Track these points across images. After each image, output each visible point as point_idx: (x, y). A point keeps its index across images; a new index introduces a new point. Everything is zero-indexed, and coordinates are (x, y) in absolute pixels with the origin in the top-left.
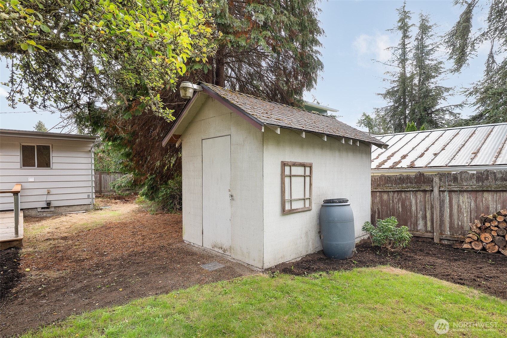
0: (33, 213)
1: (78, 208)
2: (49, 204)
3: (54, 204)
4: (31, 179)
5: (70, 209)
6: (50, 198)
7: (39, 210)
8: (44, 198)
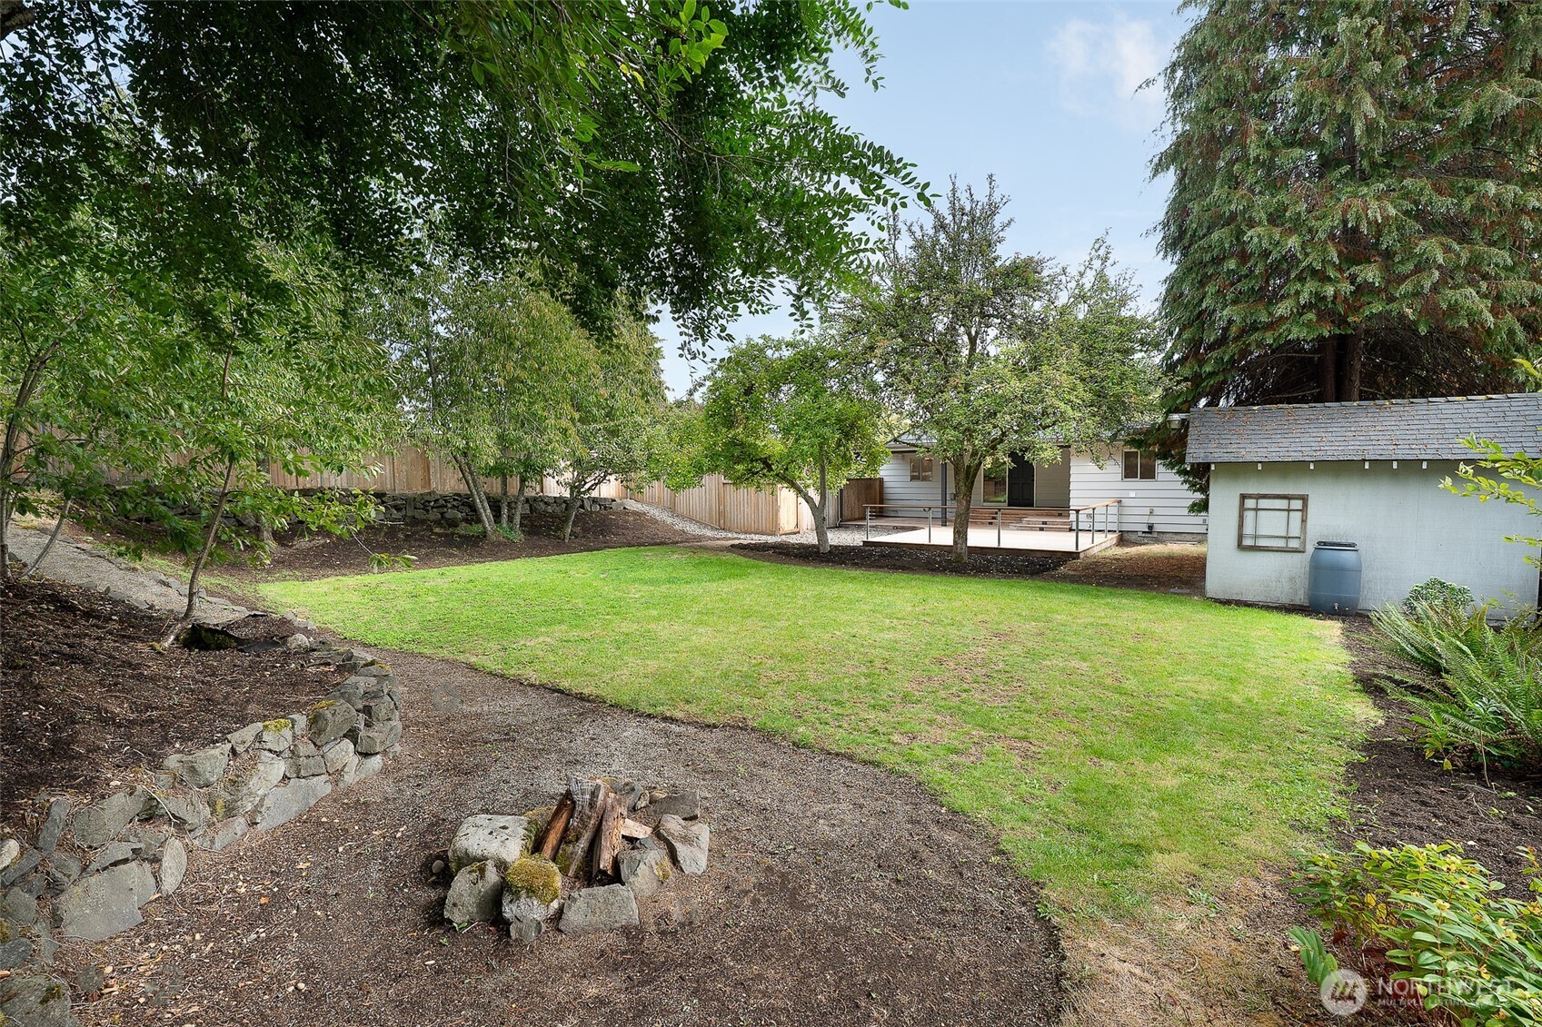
0: (1133, 537)
1: (1189, 537)
2: (1151, 527)
3: (1157, 528)
4: (1132, 494)
5: (1178, 537)
6: (1152, 520)
7: (1140, 534)
8: (1145, 519)
